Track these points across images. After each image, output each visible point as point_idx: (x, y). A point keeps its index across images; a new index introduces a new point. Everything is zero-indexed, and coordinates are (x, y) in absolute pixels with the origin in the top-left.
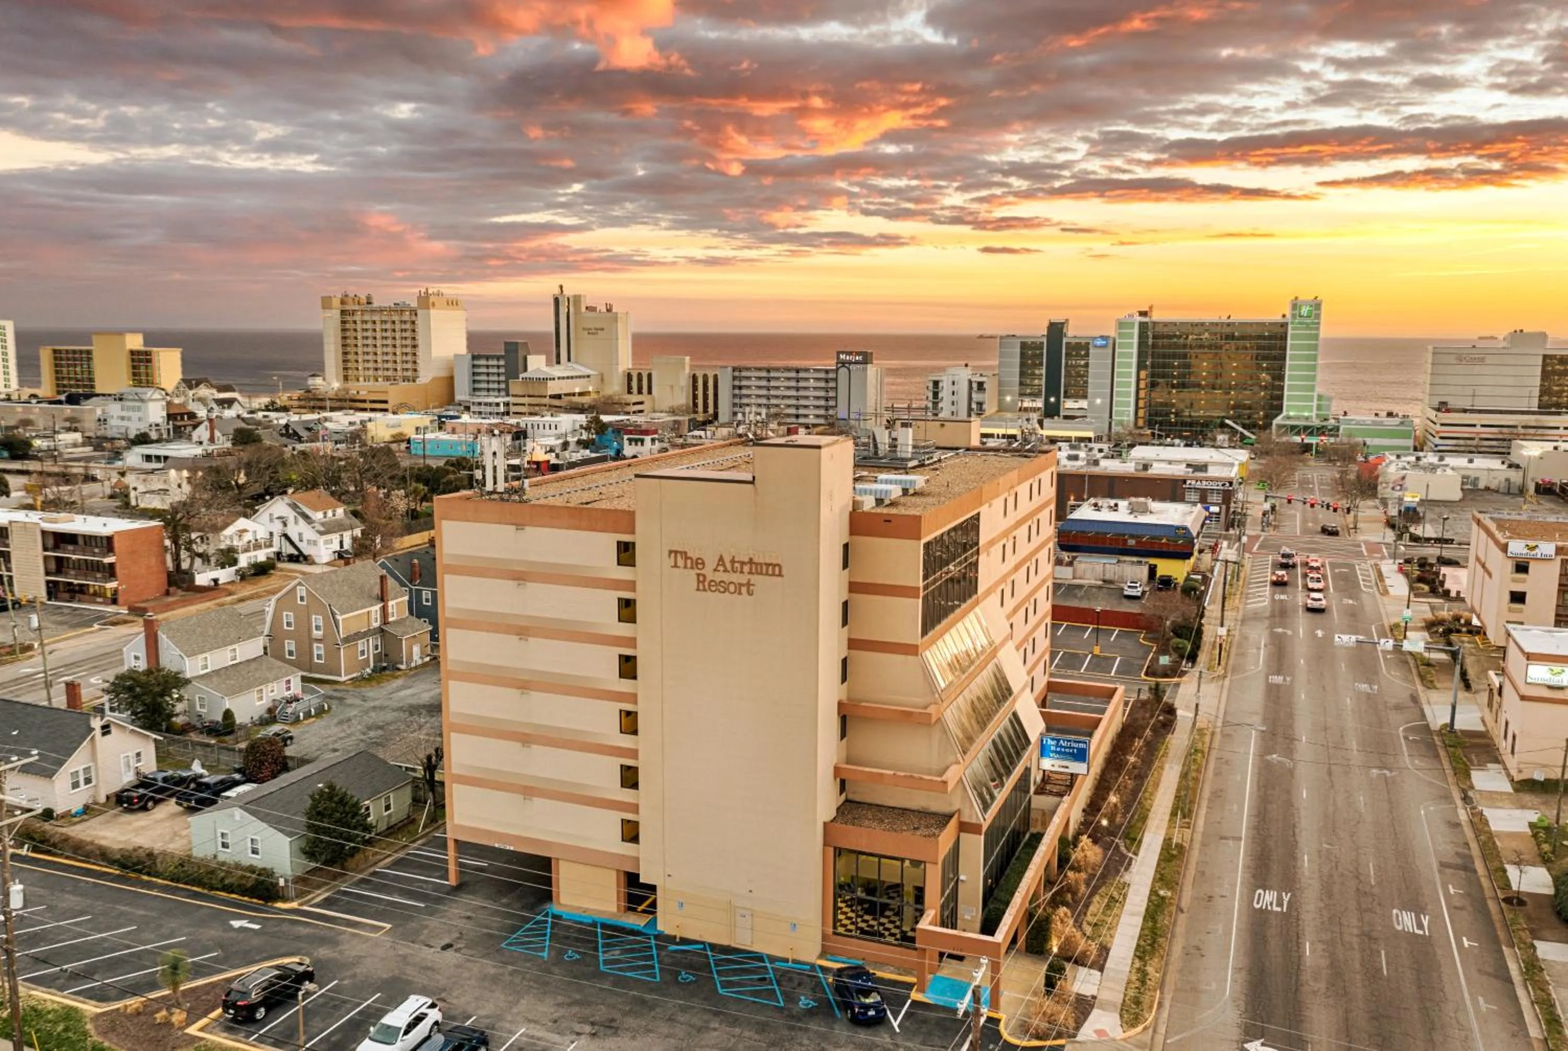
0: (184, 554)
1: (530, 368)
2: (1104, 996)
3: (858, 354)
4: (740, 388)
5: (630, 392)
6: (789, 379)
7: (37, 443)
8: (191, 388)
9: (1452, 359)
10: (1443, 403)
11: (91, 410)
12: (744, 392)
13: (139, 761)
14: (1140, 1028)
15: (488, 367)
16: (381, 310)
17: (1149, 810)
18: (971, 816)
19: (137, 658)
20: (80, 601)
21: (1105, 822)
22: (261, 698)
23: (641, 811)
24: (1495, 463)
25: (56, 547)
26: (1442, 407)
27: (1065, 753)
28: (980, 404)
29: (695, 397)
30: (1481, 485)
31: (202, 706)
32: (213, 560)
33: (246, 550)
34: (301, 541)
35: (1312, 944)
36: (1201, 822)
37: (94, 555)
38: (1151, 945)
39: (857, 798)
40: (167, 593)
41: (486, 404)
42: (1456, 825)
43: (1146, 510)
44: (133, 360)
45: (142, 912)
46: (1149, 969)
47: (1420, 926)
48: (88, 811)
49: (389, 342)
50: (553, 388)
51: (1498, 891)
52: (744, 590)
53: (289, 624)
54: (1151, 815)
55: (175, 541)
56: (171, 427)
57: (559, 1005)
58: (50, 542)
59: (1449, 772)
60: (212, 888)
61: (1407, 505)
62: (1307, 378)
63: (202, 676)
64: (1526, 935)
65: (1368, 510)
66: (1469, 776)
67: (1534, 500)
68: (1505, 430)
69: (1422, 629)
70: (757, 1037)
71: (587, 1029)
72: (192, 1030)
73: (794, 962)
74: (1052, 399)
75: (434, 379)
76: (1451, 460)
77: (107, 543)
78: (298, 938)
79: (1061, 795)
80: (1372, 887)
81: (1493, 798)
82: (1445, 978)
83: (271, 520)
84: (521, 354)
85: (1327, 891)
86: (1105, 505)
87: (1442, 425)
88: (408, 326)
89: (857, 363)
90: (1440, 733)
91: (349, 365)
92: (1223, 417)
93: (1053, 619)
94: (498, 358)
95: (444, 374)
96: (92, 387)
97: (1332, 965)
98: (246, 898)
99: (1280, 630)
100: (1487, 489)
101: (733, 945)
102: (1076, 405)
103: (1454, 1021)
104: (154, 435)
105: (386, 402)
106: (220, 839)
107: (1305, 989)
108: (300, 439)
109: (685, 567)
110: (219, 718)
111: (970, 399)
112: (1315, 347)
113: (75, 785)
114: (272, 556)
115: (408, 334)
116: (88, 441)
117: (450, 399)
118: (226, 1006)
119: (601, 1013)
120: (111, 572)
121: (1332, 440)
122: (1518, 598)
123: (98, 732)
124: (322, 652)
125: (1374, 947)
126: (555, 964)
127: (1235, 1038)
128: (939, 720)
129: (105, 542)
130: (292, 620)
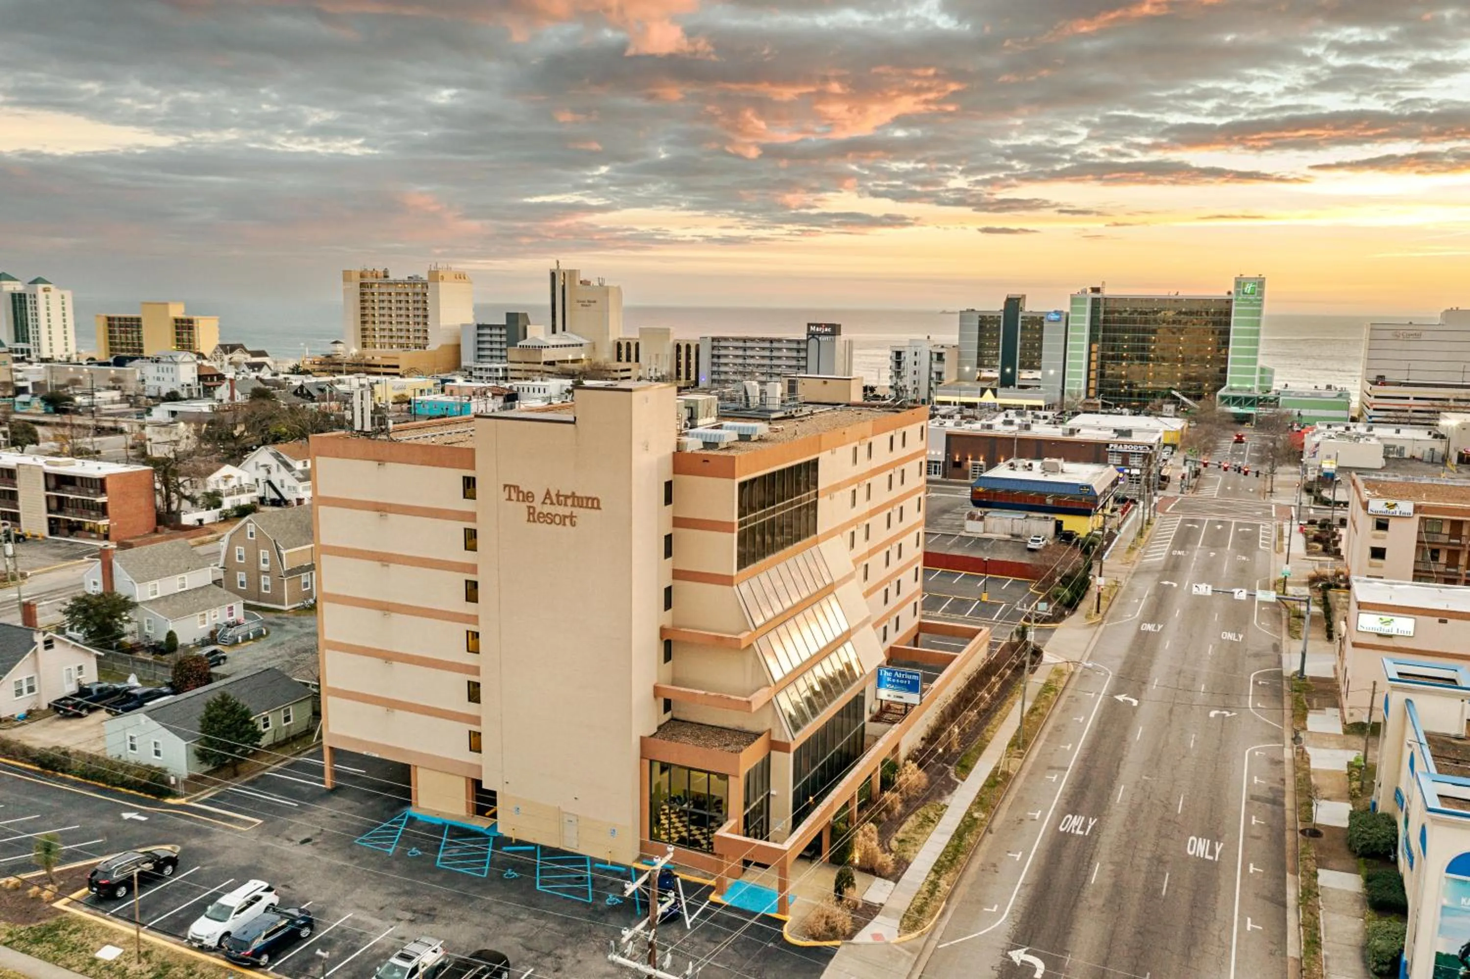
0: (174, 496)
1: (529, 336)
2: (891, 905)
3: (827, 326)
4: (719, 357)
5: (619, 360)
6: (763, 349)
7: (78, 399)
8: (226, 353)
9: (1388, 335)
10: (1381, 377)
11: (134, 371)
12: (723, 360)
13: (80, 674)
14: (914, 935)
15: (491, 335)
16: (396, 283)
17: (988, 741)
18: (780, 736)
19: (95, 583)
20: (77, 537)
21: (940, 750)
22: (204, 623)
23: (483, 722)
24: (1421, 434)
25: (57, 488)
26: (1380, 381)
27: (900, 684)
28: (939, 374)
29: (678, 365)
30: (1407, 455)
31: (149, 628)
32: (200, 502)
33: (230, 494)
34: (283, 486)
35: (1101, 865)
36: (1034, 754)
37: (89, 495)
38: (951, 861)
39: (681, 717)
40: (156, 531)
41: (486, 370)
42: (1278, 763)
43: (1056, 470)
44: (177, 327)
45: (48, 804)
46: (942, 883)
47: (1212, 852)
48: (31, 715)
49: (403, 312)
50: (548, 355)
51: (1299, 823)
52: (568, 521)
53: (240, 558)
54: (990, 746)
55: (166, 483)
56: (201, 387)
57: (389, 894)
58: (52, 483)
59: (1288, 713)
60: (114, 785)
61: (1325, 471)
62: (1249, 352)
63: (151, 601)
64: (1312, 865)
65: (1287, 475)
66: (1304, 718)
67: (1454, 469)
68: (1437, 403)
69: (1305, 584)
70: (558, 928)
71: (409, 915)
72: (59, 905)
73: (613, 864)
74: (1008, 370)
75: (442, 346)
76: (1378, 431)
77: (100, 485)
78: (177, 829)
79: (893, 722)
80: (1177, 815)
81: (1322, 739)
82: (1220, 899)
83: (257, 468)
84: (521, 324)
85: (1133, 817)
86: (1020, 465)
87: (1376, 397)
88: (420, 298)
89: (826, 334)
90: (1290, 679)
91: (367, 333)
92: (1171, 388)
93: (925, 564)
94: (501, 327)
95: (452, 342)
96: (141, 351)
97: (1115, 885)
98: (142, 794)
99: (1166, 583)
100: (1413, 458)
101: (562, 848)
102: (1031, 376)
103: (1216, 939)
104: (184, 394)
105: (397, 367)
106: (129, 742)
107: (1083, 904)
108: (312, 399)
109: (518, 500)
110: (163, 638)
111: (931, 368)
112: (1258, 323)
113: (19, 692)
114: (255, 500)
115: (420, 305)
116: (126, 399)
117: (457, 366)
118: (91, 884)
119: (424, 902)
120: (103, 510)
121: (1270, 410)
122: (1378, 553)
123: (40, 646)
124: (268, 583)
125: (1160, 869)
126: (397, 859)
127: (1004, 946)
128: (750, 646)
129: (98, 483)
130: (243, 554)
